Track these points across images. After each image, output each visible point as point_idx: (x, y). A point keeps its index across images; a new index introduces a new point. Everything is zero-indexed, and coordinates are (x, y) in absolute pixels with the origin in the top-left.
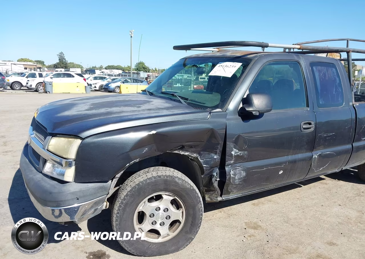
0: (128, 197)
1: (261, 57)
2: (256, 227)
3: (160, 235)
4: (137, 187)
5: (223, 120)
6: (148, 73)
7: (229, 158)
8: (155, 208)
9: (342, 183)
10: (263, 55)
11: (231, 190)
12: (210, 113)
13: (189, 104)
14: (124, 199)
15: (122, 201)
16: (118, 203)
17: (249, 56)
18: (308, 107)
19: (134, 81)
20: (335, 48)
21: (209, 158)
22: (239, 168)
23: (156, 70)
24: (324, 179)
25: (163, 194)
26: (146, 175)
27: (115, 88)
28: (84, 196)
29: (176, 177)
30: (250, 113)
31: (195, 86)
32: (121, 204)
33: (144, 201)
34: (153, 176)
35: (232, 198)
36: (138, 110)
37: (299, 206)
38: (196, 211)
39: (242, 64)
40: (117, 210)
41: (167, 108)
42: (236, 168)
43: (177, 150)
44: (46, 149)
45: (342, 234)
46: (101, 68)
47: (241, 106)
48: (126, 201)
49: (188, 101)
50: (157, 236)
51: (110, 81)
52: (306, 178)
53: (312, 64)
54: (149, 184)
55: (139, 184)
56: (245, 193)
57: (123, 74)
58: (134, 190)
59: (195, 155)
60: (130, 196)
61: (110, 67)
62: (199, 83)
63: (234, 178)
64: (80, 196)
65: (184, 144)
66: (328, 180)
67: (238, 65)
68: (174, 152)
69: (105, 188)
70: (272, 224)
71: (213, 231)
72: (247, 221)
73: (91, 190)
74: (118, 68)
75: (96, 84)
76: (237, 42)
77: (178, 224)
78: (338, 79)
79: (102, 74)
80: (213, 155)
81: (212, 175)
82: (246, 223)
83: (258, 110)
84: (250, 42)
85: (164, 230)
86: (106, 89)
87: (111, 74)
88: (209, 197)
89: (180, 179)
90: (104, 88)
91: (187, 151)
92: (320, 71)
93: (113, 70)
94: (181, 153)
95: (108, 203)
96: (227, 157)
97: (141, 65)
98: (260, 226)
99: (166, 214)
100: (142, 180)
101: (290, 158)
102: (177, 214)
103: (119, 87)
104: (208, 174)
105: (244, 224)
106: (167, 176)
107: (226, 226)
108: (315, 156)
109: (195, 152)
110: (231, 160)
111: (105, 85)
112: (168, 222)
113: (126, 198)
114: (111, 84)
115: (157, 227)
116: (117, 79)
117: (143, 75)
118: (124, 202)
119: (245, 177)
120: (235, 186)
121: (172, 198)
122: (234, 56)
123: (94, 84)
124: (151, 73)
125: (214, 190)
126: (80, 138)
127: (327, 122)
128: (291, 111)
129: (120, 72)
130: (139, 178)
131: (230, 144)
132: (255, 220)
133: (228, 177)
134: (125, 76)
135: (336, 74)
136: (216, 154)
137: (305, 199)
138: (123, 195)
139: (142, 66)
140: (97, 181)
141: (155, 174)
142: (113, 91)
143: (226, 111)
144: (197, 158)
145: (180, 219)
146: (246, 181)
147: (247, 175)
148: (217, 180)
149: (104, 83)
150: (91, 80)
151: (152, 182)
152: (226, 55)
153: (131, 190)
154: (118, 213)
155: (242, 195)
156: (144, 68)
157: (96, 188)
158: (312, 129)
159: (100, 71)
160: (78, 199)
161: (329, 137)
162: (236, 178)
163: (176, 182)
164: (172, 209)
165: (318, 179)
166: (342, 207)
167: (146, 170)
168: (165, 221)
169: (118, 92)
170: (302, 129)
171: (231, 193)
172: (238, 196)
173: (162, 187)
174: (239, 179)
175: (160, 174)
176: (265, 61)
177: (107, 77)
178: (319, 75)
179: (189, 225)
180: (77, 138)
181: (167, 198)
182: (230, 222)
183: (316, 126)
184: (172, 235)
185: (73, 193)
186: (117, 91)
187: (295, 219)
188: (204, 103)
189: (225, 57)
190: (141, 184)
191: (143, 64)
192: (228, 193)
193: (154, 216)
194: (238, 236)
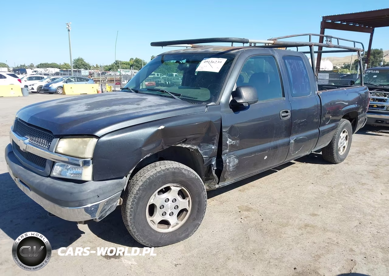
0: (141, 191)
1: (243, 52)
2: (248, 210)
3: (170, 225)
4: (148, 181)
5: (217, 113)
6: (90, 71)
7: (225, 147)
8: (165, 199)
9: (309, 165)
10: (244, 50)
11: (226, 177)
12: (207, 106)
13: (182, 99)
14: (137, 194)
15: (135, 196)
16: (131, 198)
17: (232, 52)
18: (284, 97)
19: (78, 79)
20: (301, 43)
21: (208, 149)
22: (232, 156)
23: (97, 67)
24: (294, 163)
25: (171, 186)
26: (155, 169)
27: (57, 89)
28: (104, 193)
29: (182, 169)
30: (241, 104)
31: (146, 83)
32: (134, 199)
33: (154, 194)
34: (162, 170)
35: (227, 184)
36: (140, 108)
37: (280, 188)
38: (201, 199)
39: (227, 59)
40: (130, 205)
41: (166, 105)
42: (230, 156)
43: (180, 143)
44: (54, 151)
45: (320, 206)
46: (31, 67)
47: (231, 98)
48: (139, 195)
49: (180, 97)
50: (167, 226)
51: (50, 81)
52: (285, 162)
53: (285, 58)
54: (159, 177)
55: (150, 178)
56: (237, 179)
57: (62, 73)
58: (145, 184)
59: (195, 147)
60: (142, 191)
61: (43, 65)
62: (150, 80)
63: (229, 166)
64: (100, 193)
65: (188, 137)
66: (298, 164)
67: (224, 60)
68: (177, 146)
69: (121, 184)
70: (261, 205)
71: (212, 218)
72: (238, 205)
73: (109, 186)
74: (53, 66)
75: (33, 85)
76: (221, 38)
77: (185, 212)
78: (305, 71)
79: (35, 73)
80: (211, 146)
81: (212, 164)
82: (238, 207)
83: (247, 101)
84: (233, 39)
85: (173, 220)
86: (46, 90)
87: (46, 73)
88: (208, 186)
89: (185, 170)
90: (43, 90)
91: (188, 144)
92: (290, 64)
93: (48, 69)
94: (183, 146)
95: (122, 200)
96: (223, 147)
97: (79, 62)
98: (252, 208)
99: (174, 204)
100: (152, 174)
101: (272, 144)
102: (184, 204)
103: (62, 87)
104: (208, 163)
105: (237, 208)
106: (175, 169)
107: (221, 212)
108: (292, 141)
109: (195, 144)
110: (226, 149)
111: (45, 86)
112: (176, 212)
113: (138, 192)
114: (52, 84)
115: (167, 218)
116: (58, 78)
117: (84, 73)
118: (137, 196)
119: (238, 164)
120: (230, 173)
121: (179, 189)
122: (217, 52)
123: (30, 85)
124: (93, 71)
125: (213, 179)
126: (94, 137)
127: (300, 110)
128: (272, 101)
129: (58, 70)
130: (148, 173)
131: (225, 135)
132: (246, 204)
133: (224, 165)
134: (64, 74)
135: (303, 66)
136: (213, 144)
137: (283, 182)
138: (135, 189)
139: (81, 62)
140: (114, 177)
141: (163, 168)
142: (55, 92)
143: (219, 104)
144: (197, 150)
145: (187, 208)
146: (238, 168)
147: (239, 162)
148: (215, 169)
149: (43, 83)
150: (26, 81)
151: (161, 175)
152: (209, 51)
153: (143, 184)
154: (132, 208)
155: (235, 181)
156: (83, 65)
157: (113, 184)
158: (289, 117)
159: (32, 71)
160: (98, 197)
161: (301, 123)
162: (231, 165)
163: (182, 173)
164: (179, 198)
165: (290, 164)
166: (315, 185)
167: (153, 164)
168: (174, 211)
169: (61, 93)
170: (281, 117)
171: (227, 180)
172: (232, 182)
173: (171, 179)
174: (233, 166)
175: (167, 167)
176: (247, 55)
177: (45, 77)
178: (291, 67)
179: (196, 212)
180: (92, 137)
181: (175, 189)
182: (224, 208)
183: (291, 114)
184: (181, 223)
185: (94, 191)
186: (59, 92)
187: (280, 199)
188: (195, 97)
189: (209, 53)
190: (151, 177)
191: (81, 60)
192: (224, 180)
193: (164, 207)
194: (236, 218)
